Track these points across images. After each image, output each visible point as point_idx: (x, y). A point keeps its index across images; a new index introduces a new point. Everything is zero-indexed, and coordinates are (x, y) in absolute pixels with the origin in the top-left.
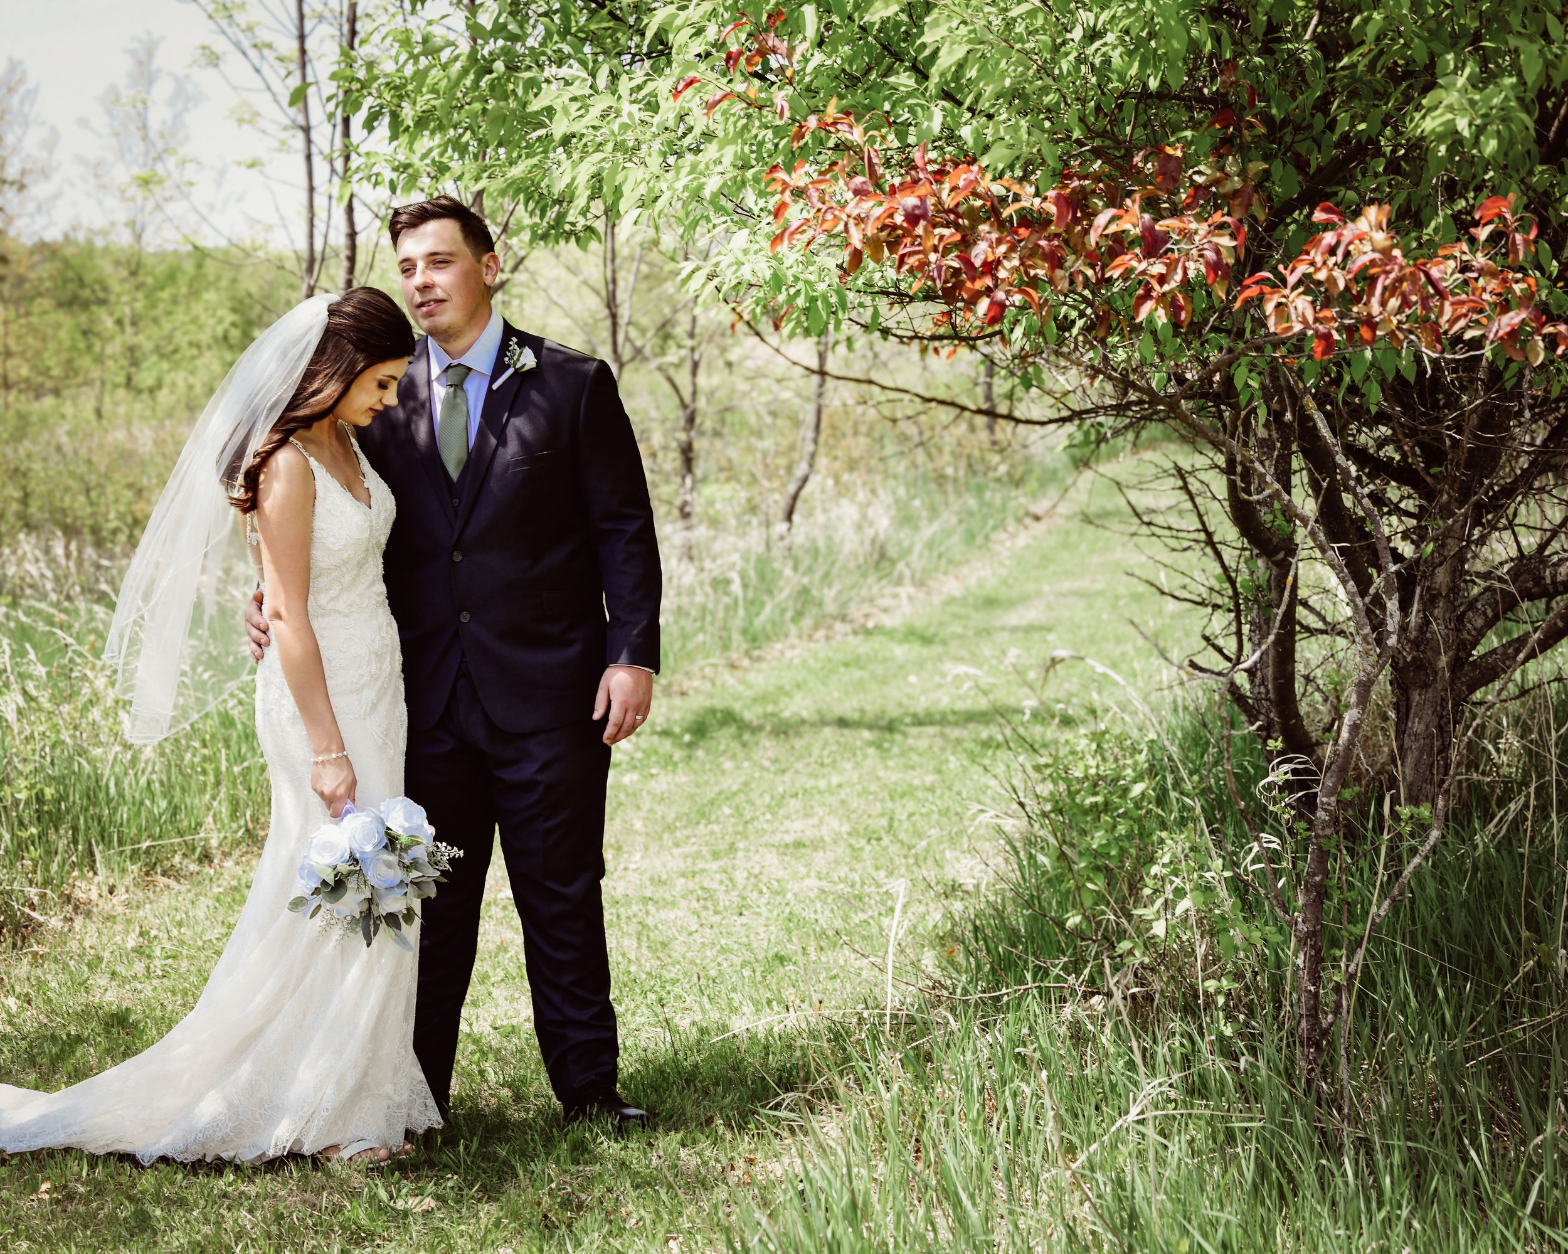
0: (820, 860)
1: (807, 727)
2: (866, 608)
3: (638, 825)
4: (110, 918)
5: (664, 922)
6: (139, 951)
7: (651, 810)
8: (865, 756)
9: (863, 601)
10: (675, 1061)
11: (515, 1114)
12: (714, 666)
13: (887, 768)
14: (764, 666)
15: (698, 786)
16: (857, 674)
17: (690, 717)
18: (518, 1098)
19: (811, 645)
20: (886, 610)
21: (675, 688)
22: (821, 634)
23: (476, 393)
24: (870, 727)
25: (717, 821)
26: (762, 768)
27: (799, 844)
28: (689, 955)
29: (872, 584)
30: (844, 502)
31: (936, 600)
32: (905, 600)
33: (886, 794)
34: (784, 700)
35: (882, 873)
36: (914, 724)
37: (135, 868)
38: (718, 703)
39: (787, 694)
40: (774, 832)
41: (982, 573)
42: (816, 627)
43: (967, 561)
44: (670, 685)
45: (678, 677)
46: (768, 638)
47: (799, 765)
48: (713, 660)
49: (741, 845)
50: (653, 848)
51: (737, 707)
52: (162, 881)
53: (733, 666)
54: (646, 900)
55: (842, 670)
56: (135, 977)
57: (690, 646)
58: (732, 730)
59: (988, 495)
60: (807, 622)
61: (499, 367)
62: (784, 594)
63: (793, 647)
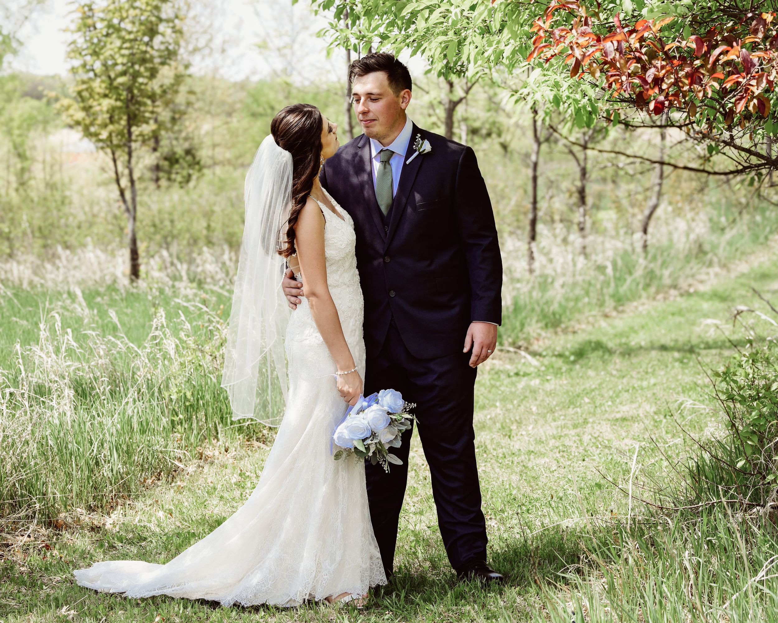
0: (636, 428)
1: (642, 351)
2: (690, 281)
3: (534, 409)
4: (224, 466)
5: (537, 465)
6: (238, 485)
7: (543, 400)
8: (673, 367)
9: (687, 277)
10: (525, 545)
11: (430, 576)
12: (594, 316)
13: (684, 374)
14: (624, 316)
15: (572, 386)
16: (678, 319)
17: (577, 346)
18: (434, 567)
19: (655, 303)
20: (702, 282)
21: (570, 329)
22: (660, 296)
23: (397, 166)
24: (679, 350)
25: (580, 406)
26: (611, 375)
27: (624, 419)
28: (549, 485)
29: (694, 265)
30: (678, 220)
31: (733, 275)
32: (712, 275)
33: (680, 389)
34: (633, 335)
35: (669, 436)
36: (705, 348)
37: (241, 436)
38: (593, 338)
39: (635, 332)
40: (612, 412)
41: (762, 259)
42: (657, 292)
43: (753, 252)
44: (567, 328)
45: (572, 323)
46: (628, 300)
47: (634, 374)
48: (594, 313)
49: (591, 420)
50: (541, 422)
51: (604, 340)
52: (256, 444)
53: (606, 316)
54: (530, 452)
55: (670, 317)
56: (233, 499)
57: (580, 304)
58: (600, 353)
59: (768, 213)
60: (652, 290)
61: (410, 151)
62: (639, 272)
63: (643, 304)
